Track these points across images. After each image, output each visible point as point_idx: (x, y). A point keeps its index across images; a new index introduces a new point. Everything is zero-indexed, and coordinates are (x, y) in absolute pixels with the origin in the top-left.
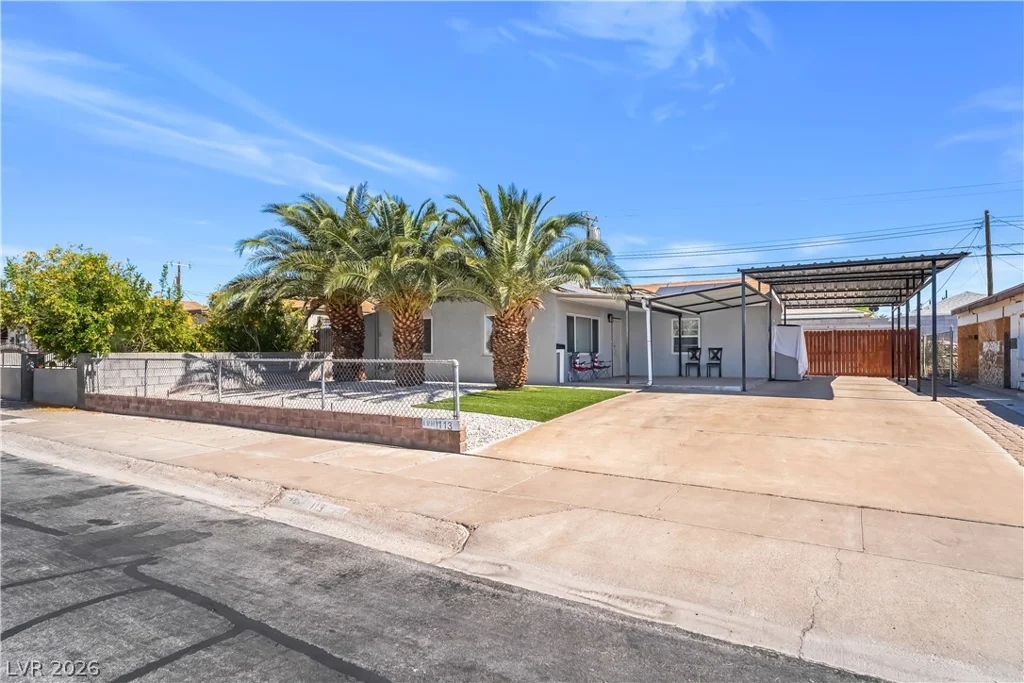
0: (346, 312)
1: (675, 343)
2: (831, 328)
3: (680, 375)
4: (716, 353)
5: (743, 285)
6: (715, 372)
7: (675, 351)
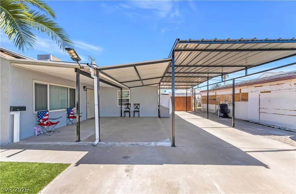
1: (119, 102)
3: (121, 116)
4: (137, 106)
6: (136, 114)
7: (119, 105)
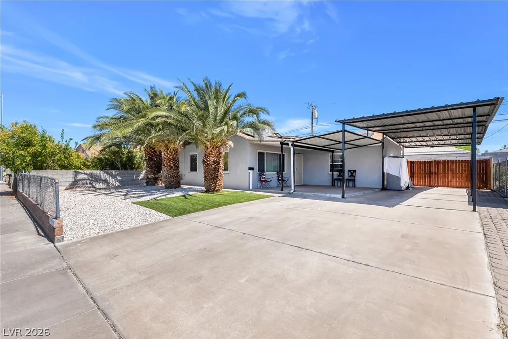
0: (151, 151)
1: (331, 167)
2: (433, 159)
3: (333, 185)
4: (353, 173)
5: (344, 131)
7: (330, 172)
